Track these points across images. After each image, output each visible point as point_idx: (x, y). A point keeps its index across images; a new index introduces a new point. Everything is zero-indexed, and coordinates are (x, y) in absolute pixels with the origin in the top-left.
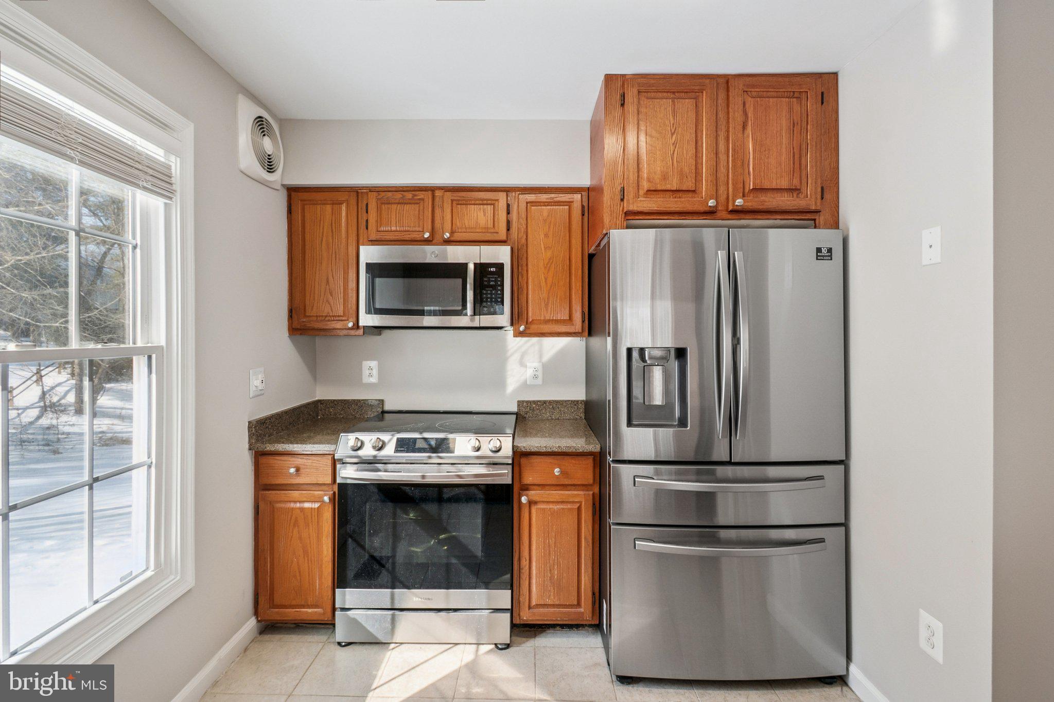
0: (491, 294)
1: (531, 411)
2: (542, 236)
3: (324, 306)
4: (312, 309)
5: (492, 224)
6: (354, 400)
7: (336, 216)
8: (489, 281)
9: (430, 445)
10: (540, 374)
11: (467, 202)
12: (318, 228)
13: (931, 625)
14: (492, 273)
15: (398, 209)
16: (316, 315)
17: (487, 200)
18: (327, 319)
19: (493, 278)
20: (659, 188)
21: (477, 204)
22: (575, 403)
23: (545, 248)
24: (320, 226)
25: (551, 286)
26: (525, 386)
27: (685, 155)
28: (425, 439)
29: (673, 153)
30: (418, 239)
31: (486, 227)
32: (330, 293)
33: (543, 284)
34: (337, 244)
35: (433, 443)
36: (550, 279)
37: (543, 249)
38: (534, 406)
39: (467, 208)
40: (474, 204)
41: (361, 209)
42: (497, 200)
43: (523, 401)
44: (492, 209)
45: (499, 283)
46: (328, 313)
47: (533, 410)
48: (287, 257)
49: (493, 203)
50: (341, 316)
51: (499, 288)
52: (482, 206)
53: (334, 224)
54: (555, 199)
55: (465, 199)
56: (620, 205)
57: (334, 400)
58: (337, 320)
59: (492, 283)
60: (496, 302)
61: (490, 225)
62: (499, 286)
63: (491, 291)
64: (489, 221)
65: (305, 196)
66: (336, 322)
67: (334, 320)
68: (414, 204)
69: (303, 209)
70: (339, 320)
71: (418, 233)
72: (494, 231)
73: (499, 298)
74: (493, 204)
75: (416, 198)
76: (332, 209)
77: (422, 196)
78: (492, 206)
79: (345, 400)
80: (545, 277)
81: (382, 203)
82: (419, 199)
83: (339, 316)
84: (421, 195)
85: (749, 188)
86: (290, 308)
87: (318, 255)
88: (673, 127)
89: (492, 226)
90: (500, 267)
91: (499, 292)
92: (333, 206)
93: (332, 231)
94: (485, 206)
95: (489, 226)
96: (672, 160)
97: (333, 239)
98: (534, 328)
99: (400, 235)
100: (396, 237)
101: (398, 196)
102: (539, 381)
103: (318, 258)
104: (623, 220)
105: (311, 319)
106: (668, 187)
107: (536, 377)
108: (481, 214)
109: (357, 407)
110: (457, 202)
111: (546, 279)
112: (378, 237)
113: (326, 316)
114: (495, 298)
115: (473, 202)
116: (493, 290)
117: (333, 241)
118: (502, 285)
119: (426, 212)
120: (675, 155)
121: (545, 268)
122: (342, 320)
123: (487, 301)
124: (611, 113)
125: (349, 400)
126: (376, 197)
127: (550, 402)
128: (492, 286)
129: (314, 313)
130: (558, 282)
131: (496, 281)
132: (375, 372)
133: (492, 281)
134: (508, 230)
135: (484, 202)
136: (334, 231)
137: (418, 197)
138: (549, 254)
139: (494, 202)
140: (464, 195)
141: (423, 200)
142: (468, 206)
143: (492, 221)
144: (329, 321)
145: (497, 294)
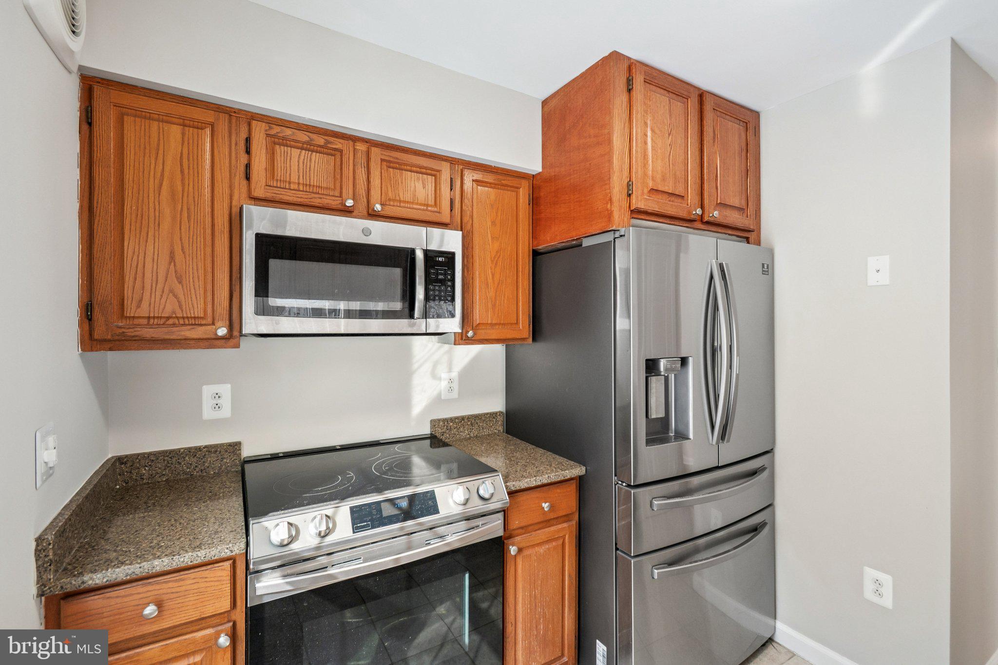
0: (440, 291)
1: (447, 431)
2: (489, 224)
3: (163, 300)
4: (138, 306)
5: (433, 201)
6: (189, 450)
7: (191, 148)
8: (437, 274)
9: (400, 509)
10: (455, 386)
11: (400, 166)
12: (153, 162)
13: (878, 579)
14: (441, 264)
15: (302, 158)
16: (147, 315)
17: (426, 168)
18: (171, 321)
19: (441, 270)
20: (660, 189)
21: (414, 172)
22: (493, 415)
23: (493, 238)
24: (156, 158)
25: (499, 284)
26: (438, 400)
27: (678, 159)
28: (391, 501)
29: (670, 155)
30: (334, 207)
31: (426, 203)
32: (177, 278)
33: (490, 281)
34: (191, 194)
35: (404, 504)
36: (497, 276)
37: (490, 239)
38: (451, 424)
39: (401, 175)
40: (411, 171)
41: (236, 144)
42: (439, 171)
43: (439, 420)
44: (433, 181)
45: (449, 277)
46: (174, 312)
47: (451, 429)
48: (78, 205)
49: (435, 174)
50: (201, 318)
51: (449, 283)
52: (421, 175)
53: (185, 161)
54: (503, 182)
55: (398, 161)
56: (627, 200)
57: (150, 454)
58: (192, 325)
59: (440, 277)
60: (445, 300)
61: (431, 201)
62: (449, 280)
63: (440, 286)
64: (430, 196)
65: (127, 99)
66: (189, 327)
67: (184, 325)
68: (328, 154)
69: (121, 122)
70: (195, 324)
71: (333, 198)
72: (436, 209)
73: (449, 296)
74: (435, 176)
75: (329, 145)
76: (183, 134)
77: (339, 146)
78: (433, 177)
79: (171, 451)
80: (492, 272)
81: (275, 142)
82: (335, 150)
83: (195, 318)
84: (338, 144)
85: (717, 202)
86: (86, 301)
87: (152, 210)
88: (670, 127)
89: (433, 203)
90: (451, 256)
91: (449, 289)
92: (183, 130)
93: (182, 172)
94: (425, 176)
95: (430, 203)
96: (669, 161)
97: (183, 184)
98: (482, 334)
99: (306, 196)
100: (299, 200)
101: (303, 137)
102: (455, 394)
103: (152, 214)
104: (629, 217)
105: (136, 321)
106: (666, 189)
107: (451, 389)
108: (419, 185)
109: (195, 460)
110: (388, 164)
111: (493, 275)
112: (269, 195)
113: (168, 318)
114: (445, 297)
115: (408, 168)
116: (442, 285)
117: (183, 191)
118: (453, 280)
119: (345, 169)
120: (671, 157)
121: (492, 261)
122: (201, 325)
123: (434, 300)
124: (619, 96)
125: (179, 450)
126: (266, 130)
127: (469, 418)
128: (441, 281)
129: (144, 311)
130: (506, 280)
131: (445, 274)
132: (226, 403)
133: (441, 274)
134: (451, 210)
135: (422, 171)
136: (186, 171)
137: (334, 147)
138: (496, 245)
139: (435, 172)
140: (398, 157)
141: (341, 151)
142: (404, 172)
143: (433, 196)
144: (174, 325)
145: (446, 291)
